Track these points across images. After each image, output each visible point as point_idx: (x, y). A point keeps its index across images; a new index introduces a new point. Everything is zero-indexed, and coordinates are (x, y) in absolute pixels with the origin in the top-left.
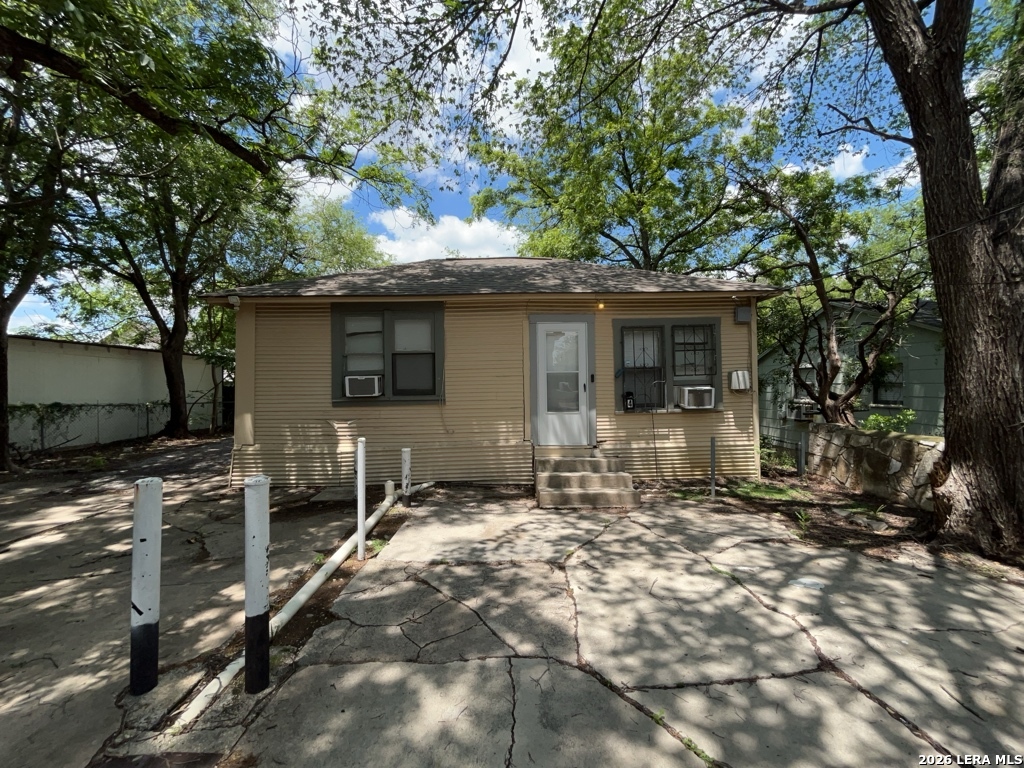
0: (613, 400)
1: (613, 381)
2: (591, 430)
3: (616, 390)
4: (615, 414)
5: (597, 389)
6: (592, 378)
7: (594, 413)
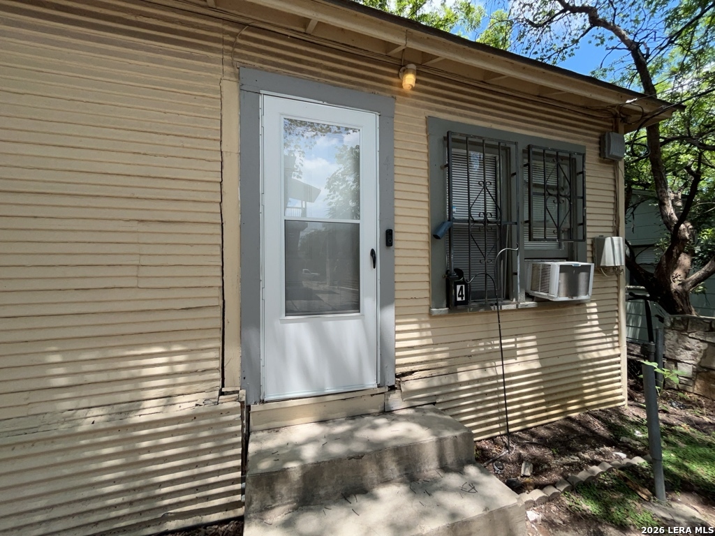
0: (426, 286)
1: (426, 247)
2: (384, 352)
3: (432, 267)
4: (430, 314)
5: (397, 261)
6: (389, 237)
7: (390, 313)
